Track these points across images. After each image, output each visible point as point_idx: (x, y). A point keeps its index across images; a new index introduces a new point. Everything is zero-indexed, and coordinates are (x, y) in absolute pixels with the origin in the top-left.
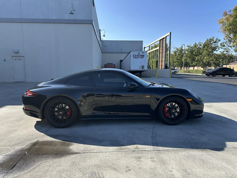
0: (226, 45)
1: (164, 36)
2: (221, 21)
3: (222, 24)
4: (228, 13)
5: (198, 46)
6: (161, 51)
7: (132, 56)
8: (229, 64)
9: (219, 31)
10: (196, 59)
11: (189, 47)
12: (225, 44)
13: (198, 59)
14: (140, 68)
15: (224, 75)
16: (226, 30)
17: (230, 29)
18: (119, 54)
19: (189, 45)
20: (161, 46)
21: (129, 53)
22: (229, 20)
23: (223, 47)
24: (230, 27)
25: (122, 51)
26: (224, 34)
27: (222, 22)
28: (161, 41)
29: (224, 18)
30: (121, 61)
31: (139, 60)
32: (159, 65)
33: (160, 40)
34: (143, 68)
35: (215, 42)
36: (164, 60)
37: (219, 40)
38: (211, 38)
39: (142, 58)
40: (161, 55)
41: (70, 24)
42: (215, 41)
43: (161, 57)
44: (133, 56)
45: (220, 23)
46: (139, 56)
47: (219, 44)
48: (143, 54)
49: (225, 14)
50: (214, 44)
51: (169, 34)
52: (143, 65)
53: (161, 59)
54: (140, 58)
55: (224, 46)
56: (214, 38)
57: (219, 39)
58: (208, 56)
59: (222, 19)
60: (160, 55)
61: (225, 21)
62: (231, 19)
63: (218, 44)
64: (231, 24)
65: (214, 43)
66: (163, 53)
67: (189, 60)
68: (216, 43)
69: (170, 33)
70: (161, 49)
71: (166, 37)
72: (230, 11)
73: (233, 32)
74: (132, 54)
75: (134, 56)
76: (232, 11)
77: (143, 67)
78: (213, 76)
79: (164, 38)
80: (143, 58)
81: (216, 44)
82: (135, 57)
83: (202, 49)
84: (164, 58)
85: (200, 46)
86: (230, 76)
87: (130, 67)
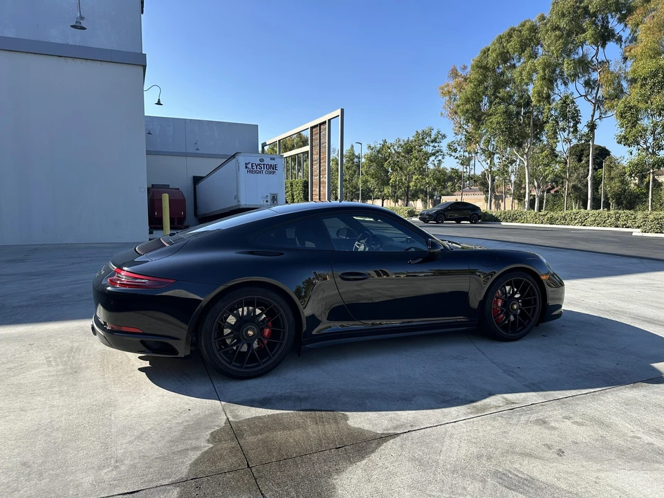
0: (459, 149)
1: (325, 118)
2: (446, 89)
3: (447, 98)
4: (460, 72)
5: (396, 147)
6: (316, 157)
7: (242, 166)
8: (455, 193)
9: (441, 113)
10: (391, 181)
11: (372, 149)
12: (458, 147)
13: (395, 181)
14: (267, 201)
15: (458, 221)
16: (459, 111)
17: (467, 110)
18: (189, 159)
19: (372, 145)
20: (316, 142)
21: (234, 156)
22: (464, 89)
23: (453, 154)
24: (468, 106)
25: (197, 149)
26: (452, 122)
27: (449, 92)
28: (316, 130)
29: (452, 83)
30: (197, 180)
31: (263, 178)
32: (312, 195)
33: (312, 128)
34: (275, 202)
35: (434, 141)
36: (327, 180)
37: (444, 136)
38: (426, 129)
39: (271, 173)
40: (316, 167)
41: (70, 61)
42: (433, 137)
43: (316, 172)
44: (246, 168)
45: (444, 94)
46: (262, 166)
47: (444, 145)
48: (273, 163)
49: (455, 74)
50: (432, 144)
51: (338, 112)
52: (274, 192)
53: (316, 179)
54: (264, 172)
55: (455, 150)
56: (432, 129)
57: (442, 132)
58: (419, 175)
59: (448, 85)
60: (314, 167)
61: (455, 91)
62: (469, 88)
63: (441, 144)
64: (468, 98)
65: (432, 142)
66: (322, 161)
67: (372, 183)
68: (436, 142)
69: (342, 111)
70: (316, 150)
71: (329, 120)
72: (465, 68)
73: (473, 117)
74: (242, 160)
75: (250, 166)
76: (469, 69)
77: (274, 197)
78: (438, 223)
79: (325, 122)
80: (274, 172)
81: (436, 145)
82: (252, 169)
83: (403, 156)
84: (327, 176)
85: (398, 147)
86: (472, 223)
87: (237, 197)
